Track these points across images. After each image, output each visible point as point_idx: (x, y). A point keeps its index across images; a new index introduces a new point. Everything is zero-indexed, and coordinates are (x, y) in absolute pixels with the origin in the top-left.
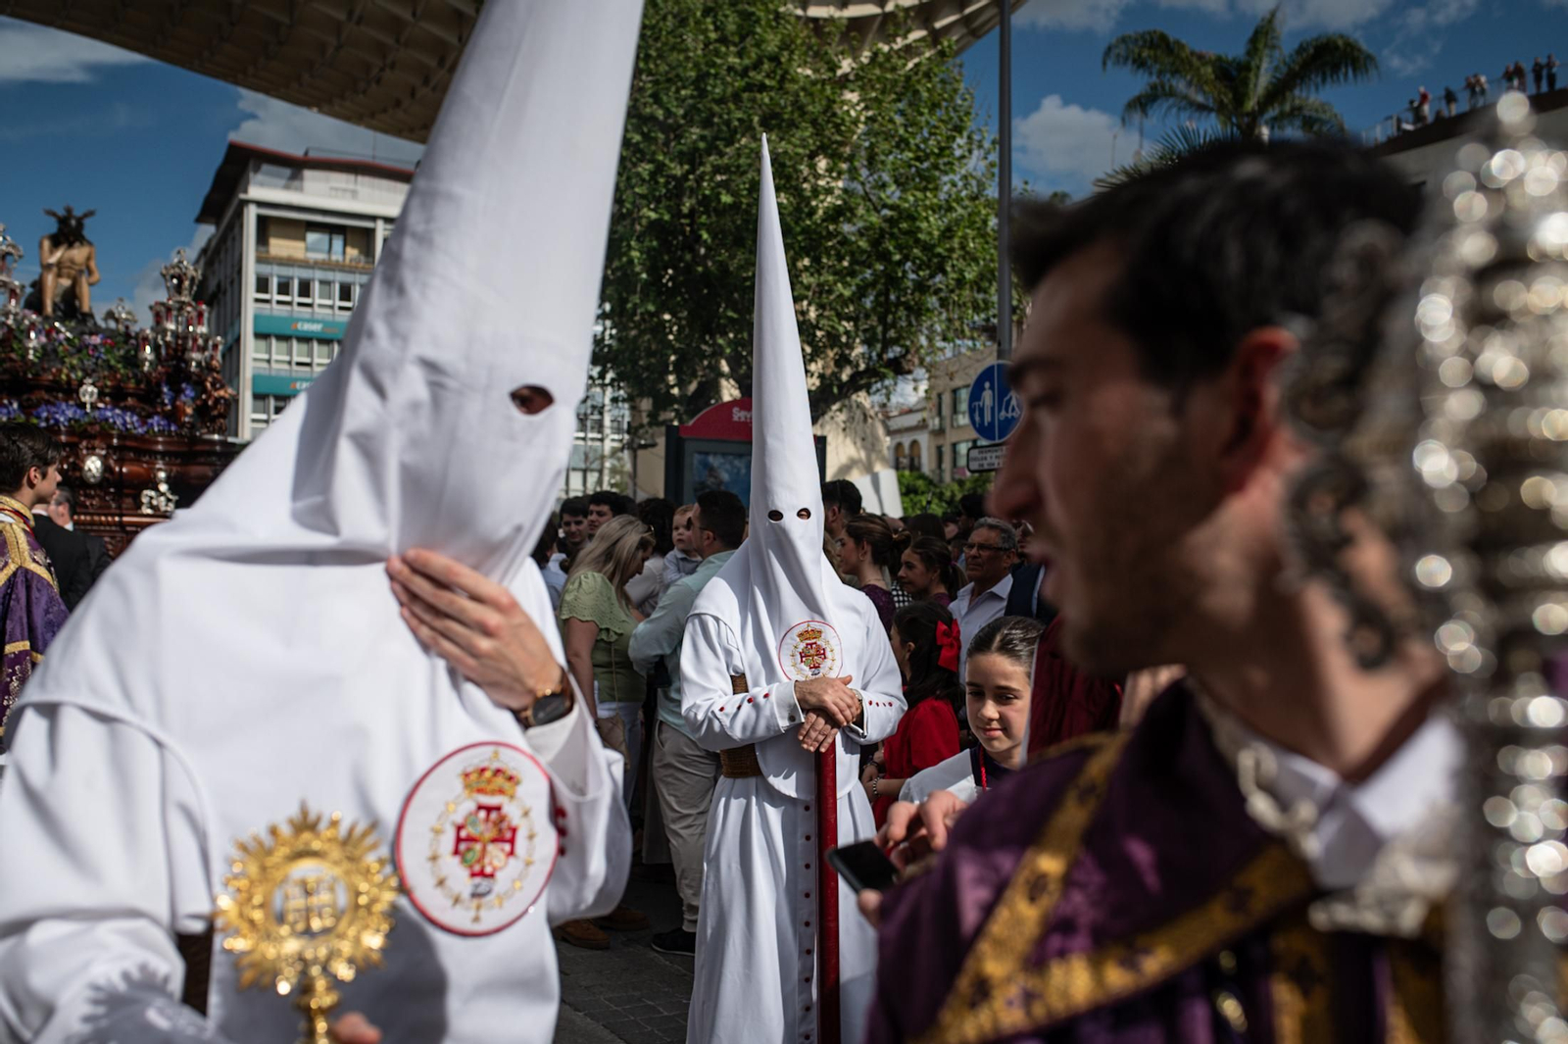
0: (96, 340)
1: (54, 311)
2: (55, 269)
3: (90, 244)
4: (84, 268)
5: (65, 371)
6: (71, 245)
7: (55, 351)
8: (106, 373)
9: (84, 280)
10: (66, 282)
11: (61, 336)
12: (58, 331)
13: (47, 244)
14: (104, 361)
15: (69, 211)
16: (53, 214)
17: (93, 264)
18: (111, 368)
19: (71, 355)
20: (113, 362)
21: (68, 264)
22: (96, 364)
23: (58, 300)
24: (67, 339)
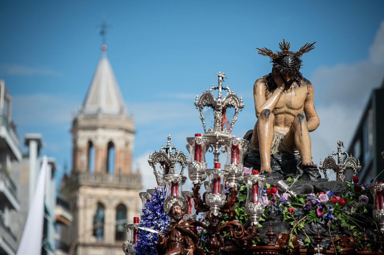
0: (324, 198)
1: (272, 164)
2: (272, 116)
3: (308, 83)
4: (301, 111)
5: (292, 237)
6: (287, 87)
7: (279, 213)
8: (337, 237)
9: (304, 126)
10: (284, 131)
11: (285, 196)
12: (282, 192)
13: (261, 87)
14: (334, 223)
15: (285, 47)
16: (269, 53)
17: (310, 106)
18: (341, 230)
19: (298, 217)
20: (344, 224)
21: (285, 109)
22: (325, 226)
23: (275, 152)
24: (292, 199)
